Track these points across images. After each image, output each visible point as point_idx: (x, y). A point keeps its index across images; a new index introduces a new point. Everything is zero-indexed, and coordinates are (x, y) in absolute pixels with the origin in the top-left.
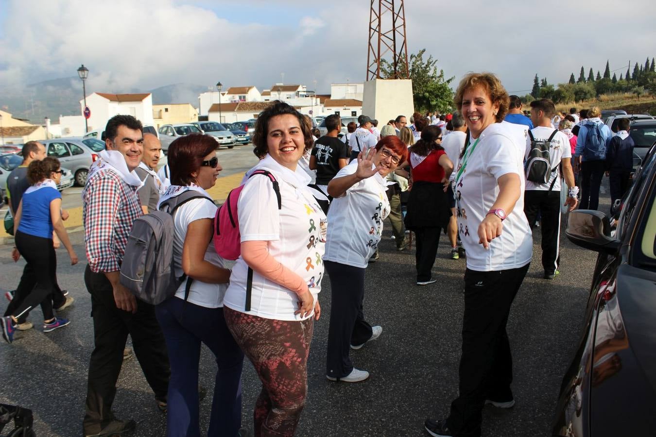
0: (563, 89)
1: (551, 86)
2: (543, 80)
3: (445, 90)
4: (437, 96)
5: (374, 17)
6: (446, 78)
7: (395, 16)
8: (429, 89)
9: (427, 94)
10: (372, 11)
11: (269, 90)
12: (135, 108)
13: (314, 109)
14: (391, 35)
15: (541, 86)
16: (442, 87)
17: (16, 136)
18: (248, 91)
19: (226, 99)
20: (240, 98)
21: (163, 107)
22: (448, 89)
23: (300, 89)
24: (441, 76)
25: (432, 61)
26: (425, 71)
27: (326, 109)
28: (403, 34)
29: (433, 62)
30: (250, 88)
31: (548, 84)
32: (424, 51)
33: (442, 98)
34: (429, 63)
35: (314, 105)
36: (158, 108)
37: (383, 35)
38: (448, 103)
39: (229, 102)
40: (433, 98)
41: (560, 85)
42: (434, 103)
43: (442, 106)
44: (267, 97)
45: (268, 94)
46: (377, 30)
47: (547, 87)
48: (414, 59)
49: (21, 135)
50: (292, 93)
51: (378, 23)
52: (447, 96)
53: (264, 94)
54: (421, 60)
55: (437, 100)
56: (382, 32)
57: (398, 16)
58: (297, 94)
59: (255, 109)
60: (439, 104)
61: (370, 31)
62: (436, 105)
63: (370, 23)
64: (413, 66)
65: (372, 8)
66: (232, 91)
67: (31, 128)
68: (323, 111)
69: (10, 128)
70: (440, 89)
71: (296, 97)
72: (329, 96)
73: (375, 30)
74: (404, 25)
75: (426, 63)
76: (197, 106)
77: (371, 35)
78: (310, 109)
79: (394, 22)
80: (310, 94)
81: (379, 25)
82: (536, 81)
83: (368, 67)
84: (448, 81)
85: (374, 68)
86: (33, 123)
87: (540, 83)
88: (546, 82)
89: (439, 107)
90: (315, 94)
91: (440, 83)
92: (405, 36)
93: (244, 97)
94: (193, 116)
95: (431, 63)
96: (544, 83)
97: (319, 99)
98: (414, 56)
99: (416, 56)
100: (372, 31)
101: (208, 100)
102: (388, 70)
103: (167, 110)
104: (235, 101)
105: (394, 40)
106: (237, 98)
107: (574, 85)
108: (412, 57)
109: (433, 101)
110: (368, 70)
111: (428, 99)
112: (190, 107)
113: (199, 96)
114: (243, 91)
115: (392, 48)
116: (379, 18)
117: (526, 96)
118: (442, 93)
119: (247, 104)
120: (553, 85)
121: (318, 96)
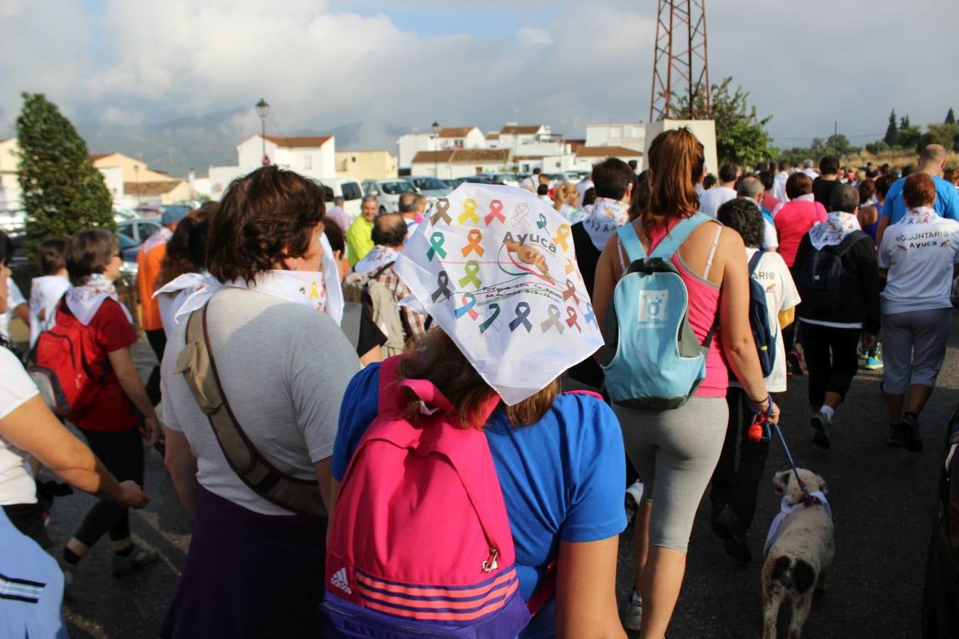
0: (935, 133)
1: (916, 128)
2: (903, 119)
3: (758, 135)
4: (746, 144)
5: (662, 32)
6: (760, 118)
7: (692, 31)
8: (735, 133)
9: (732, 141)
10: (660, 24)
11: (496, 133)
12: (310, 157)
13: (564, 160)
14: (685, 58)
15: (901, 128)
16: (754, 131)
17: (152, 194)
18: (467, 133)
19: (434, 144)
20: (456, 143)
21: (349, 156)
22: (762, 133)
23: (542, 131)
24: (753, 115)
25: (742, 95)
26: (731, 108)
27: (579, 160)
28: (704, 56)
29: (744, 95)
30: (470, 129)
31: (912, 124)
32: (730, 79)
33: (753, 147)
34: (737, 96)
35: (562, 153)
36: (343, 156)
37: (676, 58)
38: (761, 154)
39: (439, 149)
40: (740, 146)
41: (931, 127)
42: (741, 153)
43: (753, 158)
44: (493, 142)
45: (496, 137)
46: (667, 50)
47: (909, 130)
48: (716, 91)
49: (158, 193)
50: (530, 137)
51: (667, 41)
52: (760, 144)
53: (489, 138)
54: (726, 91)
55: (746, 150)
56: (674, 53)
57: (696, 30)
58: (538, 139)
59: (478, 159)
60: (749, 155)
61: (656, 52)
62: (744, 157)
63: (657, 41)
64: (714, 100)
65: (659, 20)
66: (446, 133)
67: (171, 183)
68: (575, 163)
69: (144, 184)
70: (750, 133)
71: (536, 143)
72: (583, 142)
73: (664, 51)
74: (705, 43)
75: (733, 97)
76: (395, 152)
77: (658, 58)
78: (557, 159)
79: (690, 39)
80: (555, 138)
81: (670, 44)
82: (892, 119)
83: (652, 102)
84: (763, 123)
85: (660, 104)
86: (173, 176)
87: (898, 124)
88: (907, 121)
89: (749, 159)
90: (564, 138)
91: (750, 125)
92: (706, 60)
93: (462, 142)
94: (390, 169)
95: (739, 96)
96: (905, 124)
97: (569, 147)
98: (717, 87)
99: (719, 87)
100: (659, 52)
101: (410, 145)
102: (678, 106)
103: (354, 159)
104: (449, 148)
105: (690, 65)
106: (451, 143)
107: (953, 125)
108: (713, 88)
109: (739, 150)
110: (652, 108)
111: (733, 147)
112: (387, 155)
113: (398, 139)
114: (460, 133)
115: (687, 76)
116: (670, 34)
117: (876, 143)
118: (754, 140)
119: (467, 152)
120: (919, 127)
121: (567, 142)
